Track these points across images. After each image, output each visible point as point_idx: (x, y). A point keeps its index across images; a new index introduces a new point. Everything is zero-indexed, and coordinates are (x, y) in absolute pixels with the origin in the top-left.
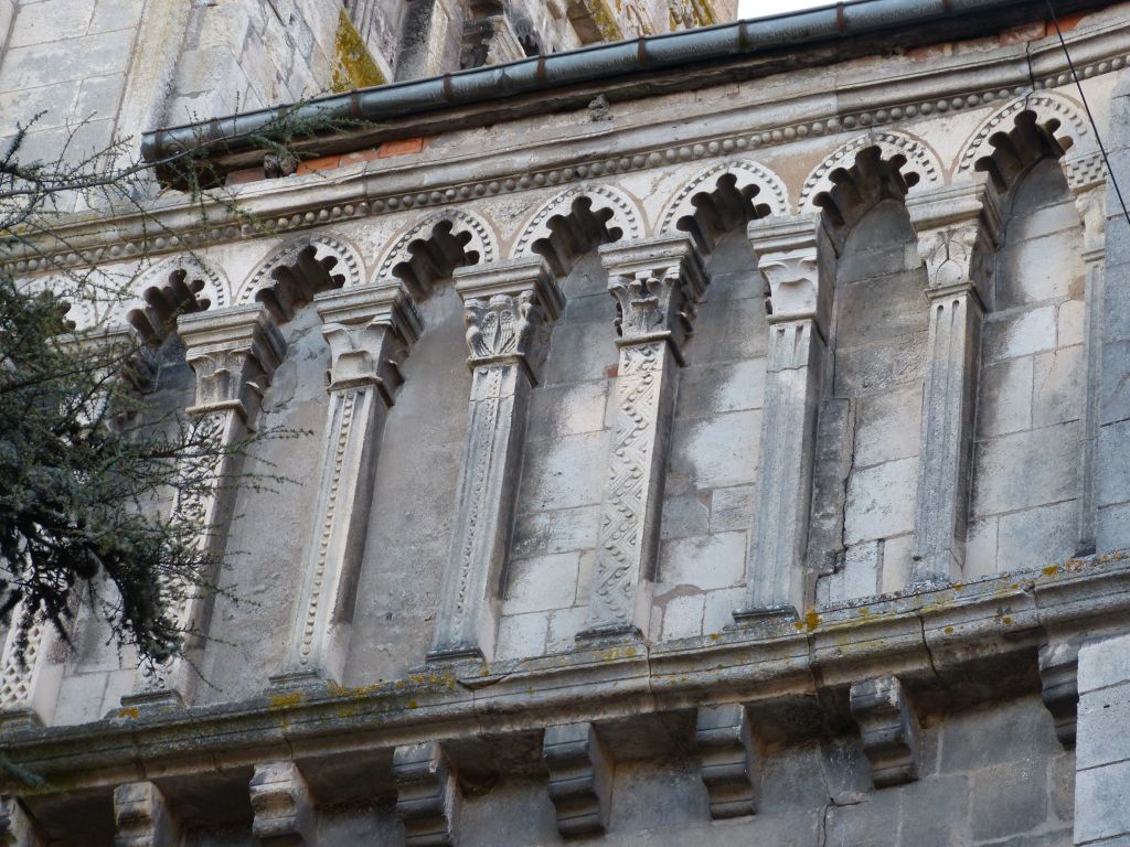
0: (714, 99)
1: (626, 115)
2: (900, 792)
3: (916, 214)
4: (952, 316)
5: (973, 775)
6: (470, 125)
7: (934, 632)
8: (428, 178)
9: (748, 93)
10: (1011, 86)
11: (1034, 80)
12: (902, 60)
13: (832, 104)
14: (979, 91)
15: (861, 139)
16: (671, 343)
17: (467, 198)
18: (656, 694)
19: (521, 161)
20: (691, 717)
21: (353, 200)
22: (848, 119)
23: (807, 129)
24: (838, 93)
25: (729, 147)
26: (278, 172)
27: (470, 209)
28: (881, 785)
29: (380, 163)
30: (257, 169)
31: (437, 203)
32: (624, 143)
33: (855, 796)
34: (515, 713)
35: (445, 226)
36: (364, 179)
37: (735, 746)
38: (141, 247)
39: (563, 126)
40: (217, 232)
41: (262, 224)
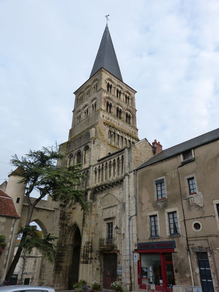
3: (120, 160)
7: (120, 179)
10: (122, 154)
13: (116, 155)
15: (118, 156)
16: (113, 166)
20: (114, 183)
25: (114, 158)
27: (107, 161)
38: (98, 164)
39: (109, 158)
40: (100, 163)
41: (101, 163)
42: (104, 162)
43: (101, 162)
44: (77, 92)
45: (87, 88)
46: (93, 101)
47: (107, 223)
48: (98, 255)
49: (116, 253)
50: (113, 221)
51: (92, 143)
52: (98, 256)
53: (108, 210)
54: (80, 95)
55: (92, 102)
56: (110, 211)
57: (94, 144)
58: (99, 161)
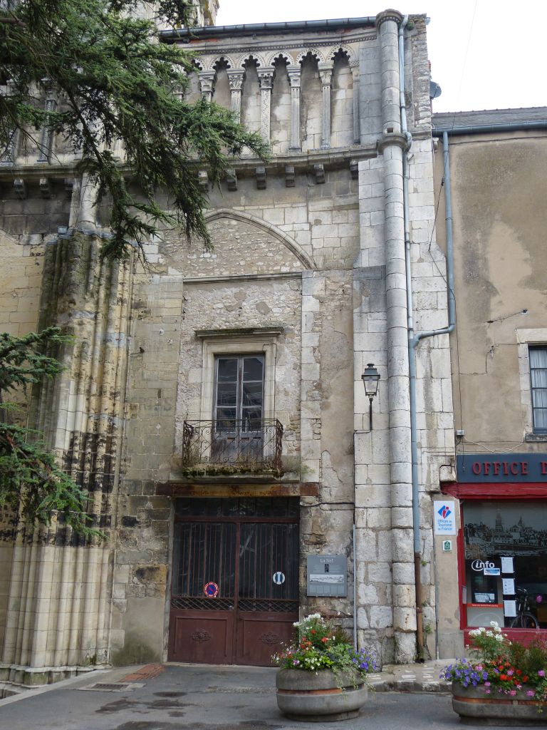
0: (278, 38)
1: (260, 39)
2: (322, 185)
3: (320, 68)
4: (327, 90)
5: (336, 183)
6: (228, 37)
7: (331, 157)
8: (219, 48)
9: (286, 37)
10: (338, 42)
11: (343, 42)
12: (316, 34)
13: (302, 42)
14: (331, 42)
15: (308, 49)
16: (271, 90)
17: (227, 53)
18: (278, 164)
19: (238, 46)
20: (284, 169)
21: (203, 51)
22: (305, 45)
23: (297, 46)
24: (304, 39)
25: (281, 48)
26: (186, 43)
27: (228, 55)
28: (318, 183)
29: (208, 44)
30: (182, 42)
31: (220, 53)
32: (260, 45)
33: (312, 185)
34: (250, 165)
35: (222, 59)
36: (205, 46)
37: (292, 174)
47: (216, 355)
48: (149, 505)
49: (298, 499)
50: (268, 349)
52: (149, 512)
53: (230, 291)
56: (241, 297)
58: (168, 38)
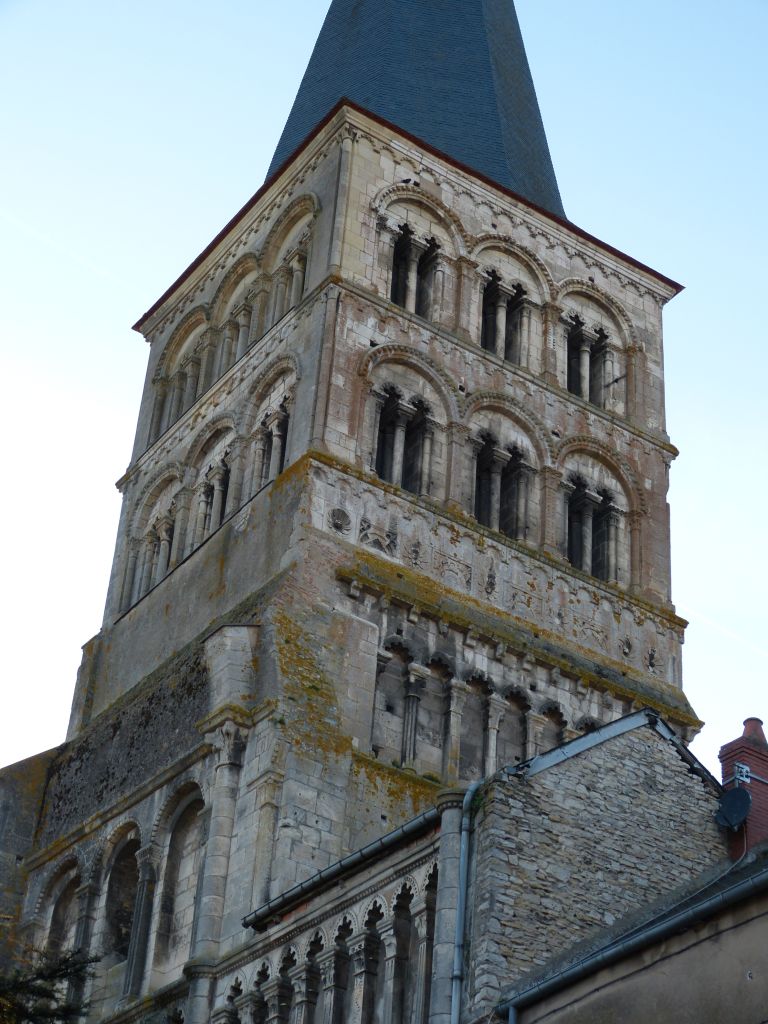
1: (349, 884)
3: (413, 912)
4: (424, 950)
6: (315, 896)
8: (310, 918)
9: (374, 871)
10: (431, 854)
11: (437, 851)
12: (405, 850)
13: (391, 871)
14: (425, 857)
15: (402, 880)
16: (366, 973)
17: (321, 922)
19: (329, 907)
21: (295, 929)
22: (398, 874)
23: (389, 880)
24: (393, 866)
25: (375, 890)
26: (277, 923)
27: (322, 926)
29: (298, 915)
30: (273, 923)
32: (350, 895)
35: (317, 935)
36: (295, 922)
38: (254, 956)
39: (335, 892)
40: (269, 947)
41: (278, 942)
42: (301, 930)
43: (275, 932)
44: (165, 319)
45: (236, 283)
46: (270, 386)
51: (224, 758)
54: (179, 345)
55: (262, 397)
57: (236, 766)
58: (259, 924)
